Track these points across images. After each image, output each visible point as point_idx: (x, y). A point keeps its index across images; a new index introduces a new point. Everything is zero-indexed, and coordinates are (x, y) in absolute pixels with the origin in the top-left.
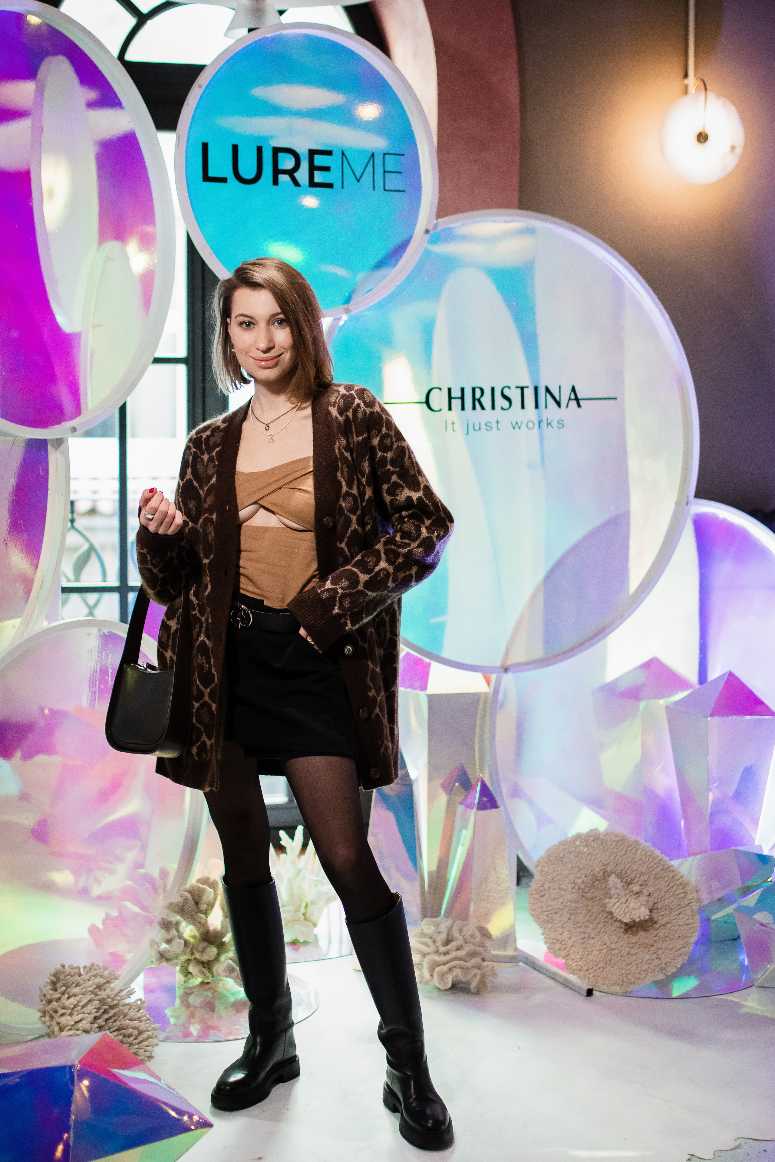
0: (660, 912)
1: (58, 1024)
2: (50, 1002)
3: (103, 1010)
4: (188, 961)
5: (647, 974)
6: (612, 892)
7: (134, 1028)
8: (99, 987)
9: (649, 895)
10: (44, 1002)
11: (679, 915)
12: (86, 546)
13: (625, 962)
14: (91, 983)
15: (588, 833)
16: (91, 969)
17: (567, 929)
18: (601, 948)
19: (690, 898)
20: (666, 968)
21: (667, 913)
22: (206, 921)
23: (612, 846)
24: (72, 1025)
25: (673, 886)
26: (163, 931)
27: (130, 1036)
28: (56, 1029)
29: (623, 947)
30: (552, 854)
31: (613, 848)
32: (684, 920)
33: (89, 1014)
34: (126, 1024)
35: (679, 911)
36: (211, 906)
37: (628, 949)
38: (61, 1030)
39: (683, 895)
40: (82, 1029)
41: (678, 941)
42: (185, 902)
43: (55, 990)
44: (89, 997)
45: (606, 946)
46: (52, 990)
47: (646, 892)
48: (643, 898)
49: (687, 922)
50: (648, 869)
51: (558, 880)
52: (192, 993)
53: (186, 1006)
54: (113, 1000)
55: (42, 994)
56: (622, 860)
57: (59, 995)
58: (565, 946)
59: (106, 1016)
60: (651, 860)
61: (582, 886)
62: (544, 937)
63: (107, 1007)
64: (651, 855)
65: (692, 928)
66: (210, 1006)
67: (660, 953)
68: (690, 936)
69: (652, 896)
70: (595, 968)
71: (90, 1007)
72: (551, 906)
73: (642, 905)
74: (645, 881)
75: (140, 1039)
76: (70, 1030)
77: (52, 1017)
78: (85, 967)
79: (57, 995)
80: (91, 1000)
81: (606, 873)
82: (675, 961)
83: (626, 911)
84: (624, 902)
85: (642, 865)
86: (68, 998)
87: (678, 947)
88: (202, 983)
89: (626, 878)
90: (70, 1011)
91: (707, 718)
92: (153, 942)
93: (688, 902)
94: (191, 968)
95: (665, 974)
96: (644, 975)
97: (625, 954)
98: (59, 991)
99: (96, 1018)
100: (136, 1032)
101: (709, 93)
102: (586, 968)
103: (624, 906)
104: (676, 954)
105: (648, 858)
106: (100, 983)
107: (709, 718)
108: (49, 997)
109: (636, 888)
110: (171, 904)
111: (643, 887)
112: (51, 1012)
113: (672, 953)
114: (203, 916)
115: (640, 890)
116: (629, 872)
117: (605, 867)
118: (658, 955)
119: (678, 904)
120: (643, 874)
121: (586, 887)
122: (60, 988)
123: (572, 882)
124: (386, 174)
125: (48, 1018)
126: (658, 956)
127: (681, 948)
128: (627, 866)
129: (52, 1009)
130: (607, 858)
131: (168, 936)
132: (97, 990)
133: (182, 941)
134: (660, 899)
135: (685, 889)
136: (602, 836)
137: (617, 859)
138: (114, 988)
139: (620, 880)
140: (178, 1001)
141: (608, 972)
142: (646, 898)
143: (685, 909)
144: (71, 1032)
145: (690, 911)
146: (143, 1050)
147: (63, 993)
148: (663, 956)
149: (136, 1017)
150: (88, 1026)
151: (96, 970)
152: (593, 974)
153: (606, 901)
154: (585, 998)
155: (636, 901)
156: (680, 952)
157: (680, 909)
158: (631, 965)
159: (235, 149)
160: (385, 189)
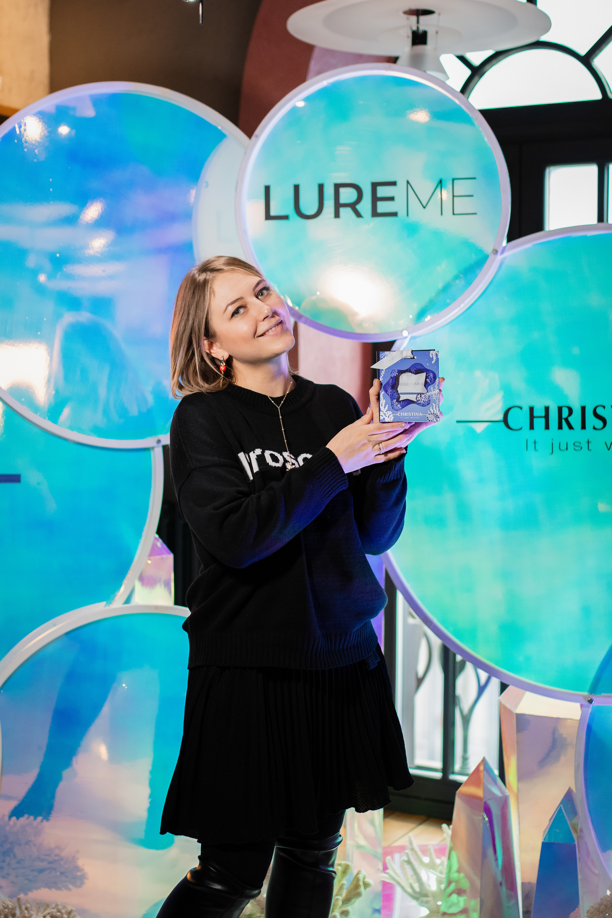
124: (455, 198)
159: (297, 188)
160: (454, 214)
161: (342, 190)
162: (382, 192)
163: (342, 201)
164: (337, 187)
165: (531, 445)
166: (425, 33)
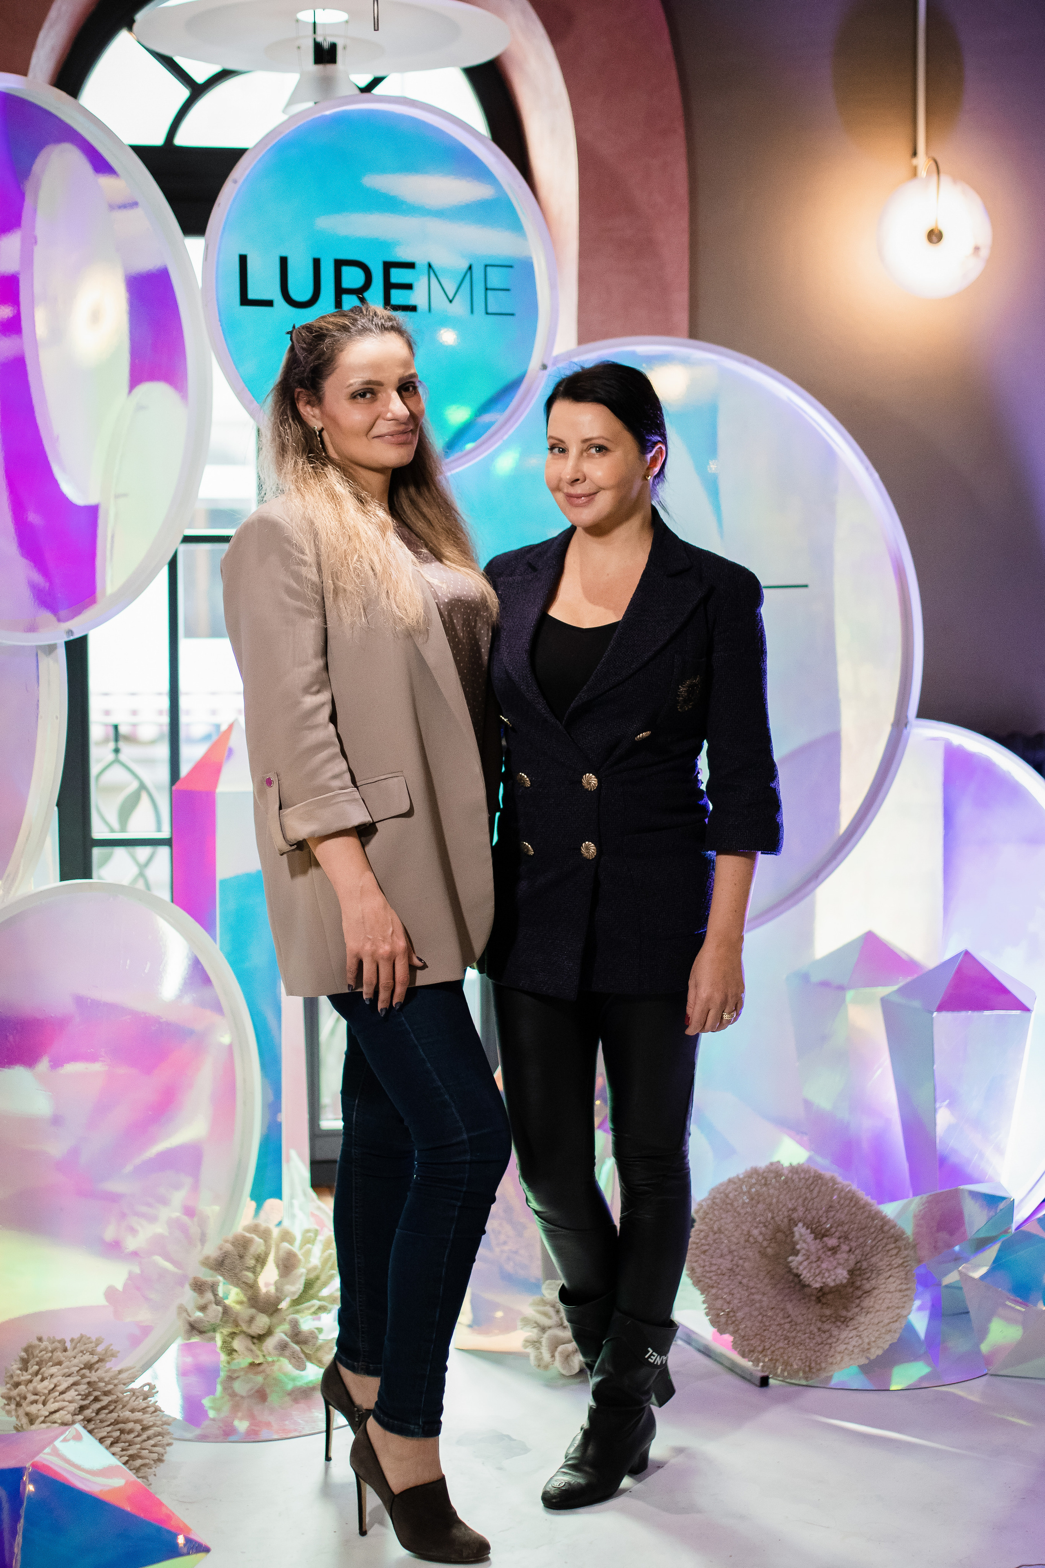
0: (864, 1274)
1: (27, 1414)
2: (17, 1385)
3: (92, 1398)
4: (233, 1335)
5: (842, 1357)
6: (798, 1247)
7: (136, 1422)
8: (89, 1366)
9: (850, 1251)
10: (9, 1386)
11: (888, 1278)
12: (135, 785)
13: (814, 1341)
14: (76, 1361)
15: (767, 1167)
16: (79, 1342)
17: (738, 1296)
18: (782, 1322)
19: (903, 1256)
20: (869, 1349)
21: (873, 1276)
22: (256, 1281)
23: (801, 1185)
24: (46, 1417)
25: (882, 1240)
26: (195, 1294)
27: (131, 1431)
28: (25, 1420)
29: (813, 1321)
30: (718, 1196)
31: (802, 1187)
32: (895, 1285)
33: (70, 1402)
34: (124, 1415)
35: (889, 1273)
36: (261, 1260)
37: (819, 1324)
38: (32, 1422)
39: (894, 1252)
40: (59, 1421)
41: (886, 1313)
42: (226, 1256)
43: (26, 1369)
44: (71, 1380)
45: (789, 1319)
46: (21, 1370)
47: (845, 1248)
48: (842, 1256)
49: (899, 1288)
50: (848, 1216)
51: (726, 1230)
52: (238, 1377)
53: (230, 1395)
54: (107, 1384)
55: (8, 1374)
56: (813, 1204)
57: (30, 1377)
58: (734, 1319)
59: (97, 1406)
60: (852, 1204)
61: (760, 1238)
62: (705, 1306)
63: (99, 1393)
64: (852, 1198)
65: (907, 1295)
66: (261, 1395)
67: (861, 1329)
68: (903, 1307)
69: (854, 1252)
70: (772, 1348)
71: (72, 1394)
72: (715, 1265)
73: (839, 1264)
74: (845, 1232)
75: (144, 1436)
76: (43, 1422)
77: (18, 1405)
78: (72, 1340)
79: (26, 1376)
80: (75, 1384)
81: (792, 1222)
82: (881, 1340)
83: (817, 1271)
84: (815, 1260)
85: (840, 1211)
86: (42, 1380)
87: (886, 1321)
88: (252, 1365)
89: (819, 1228)
90: (43, 1397)
91: (932, 1013)
92: (182, 1309)
93: (901, 1261)
94: (237, 1344)
95: (867, 1358)
96: (839, 1358)
97: (816, 1330)
98: (30, 1371)
99: (82, 1408)
100: (138, 1427)
101: (943, 177)
102: (760, 1349)
103: (814, 1265)
104: (884, 1331)
105: (848, 1202)
106: (88, 1362)
107: (935, 1014)
108: (16, 1379)
109: (832, 1242)
110: (207, 1258)
111: (842, 1240)
112: (18, 1399)
113: (877, 1328)
114: (250, 1275)
115: (837, 1244)
116: (824, 1220)
117: (790, 1212)
118: (858, 1331)
119: (888, 1263)
120: (842, 1224)
121: (765, 1239)
122: (32, 1367)
123: (745, 1232)
124: (489, 292)
125: (13, 1406)
126: (859, 1334)
127: (889, 1324)
128: (821, 1212)
129: (19, 1395)
130: (793, 1201)
131: (202, 1302)
132: (84, 1371)
133: (220, 1309)
134: (863, 1258)
135: (898, 1244)
136: (786, 1172)
137: (806, 1203)
138: (111, 1368)
139: (809, 1231)
140: (219, 1388)
141: (790, 1354)
142: (845, 1256)
143: (897, 1270)
144: (43, 1425)
145: (904, 1273)
146: (147, 1451)
147: (37, 1373)
148: (865, 1333)
149: (140, 1407)
150: (69, 1418)
151: (85, 1344)
152: (770, 1357)
153: (790, 1258)
154: (758, 1389)
155: (831, 1259)
156: (888, 1328)
157: (890, 1270)
158: (822, 1345)
159: (284, 261)
160: (487, 312)
161: (345, 270)
162: (397, 276)
163: (345, 284)
164: (339, 264)
166: (331, 45)
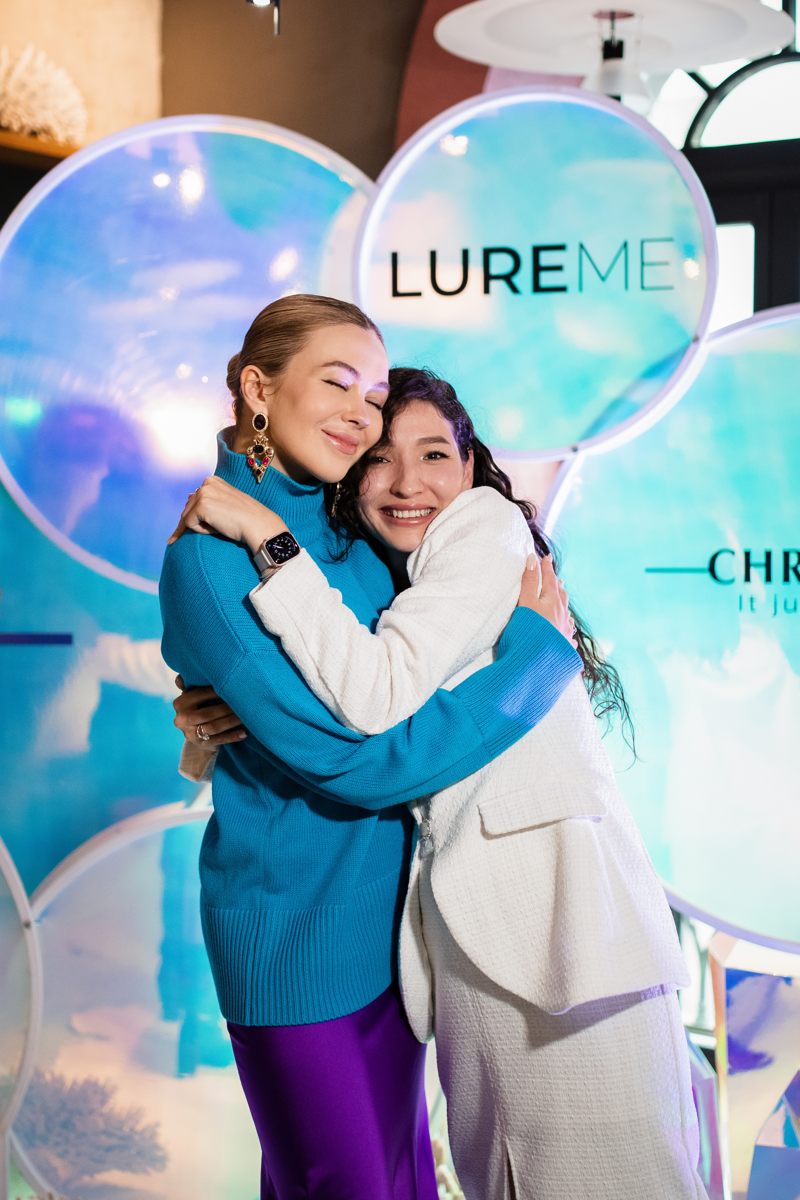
124: (645, 267)
159: (433, 255)
160: (643, 287)
161: (493, 257)
162: (546, 259)
163: (493, 271)
164: (487, 253)
165: (746, 604)
166: (621, 44)
